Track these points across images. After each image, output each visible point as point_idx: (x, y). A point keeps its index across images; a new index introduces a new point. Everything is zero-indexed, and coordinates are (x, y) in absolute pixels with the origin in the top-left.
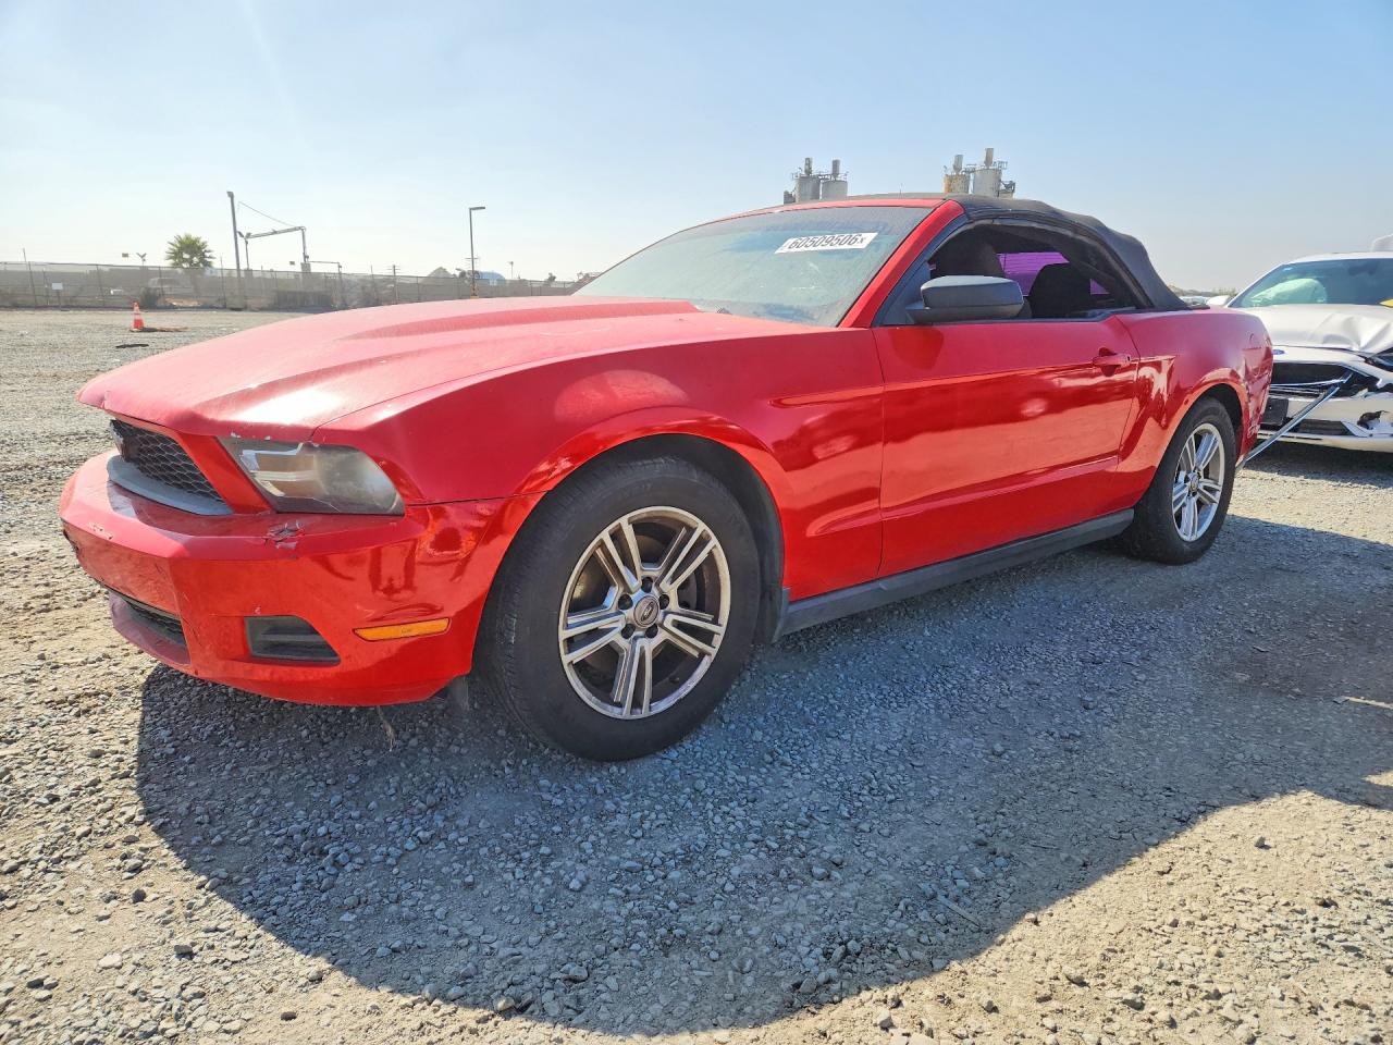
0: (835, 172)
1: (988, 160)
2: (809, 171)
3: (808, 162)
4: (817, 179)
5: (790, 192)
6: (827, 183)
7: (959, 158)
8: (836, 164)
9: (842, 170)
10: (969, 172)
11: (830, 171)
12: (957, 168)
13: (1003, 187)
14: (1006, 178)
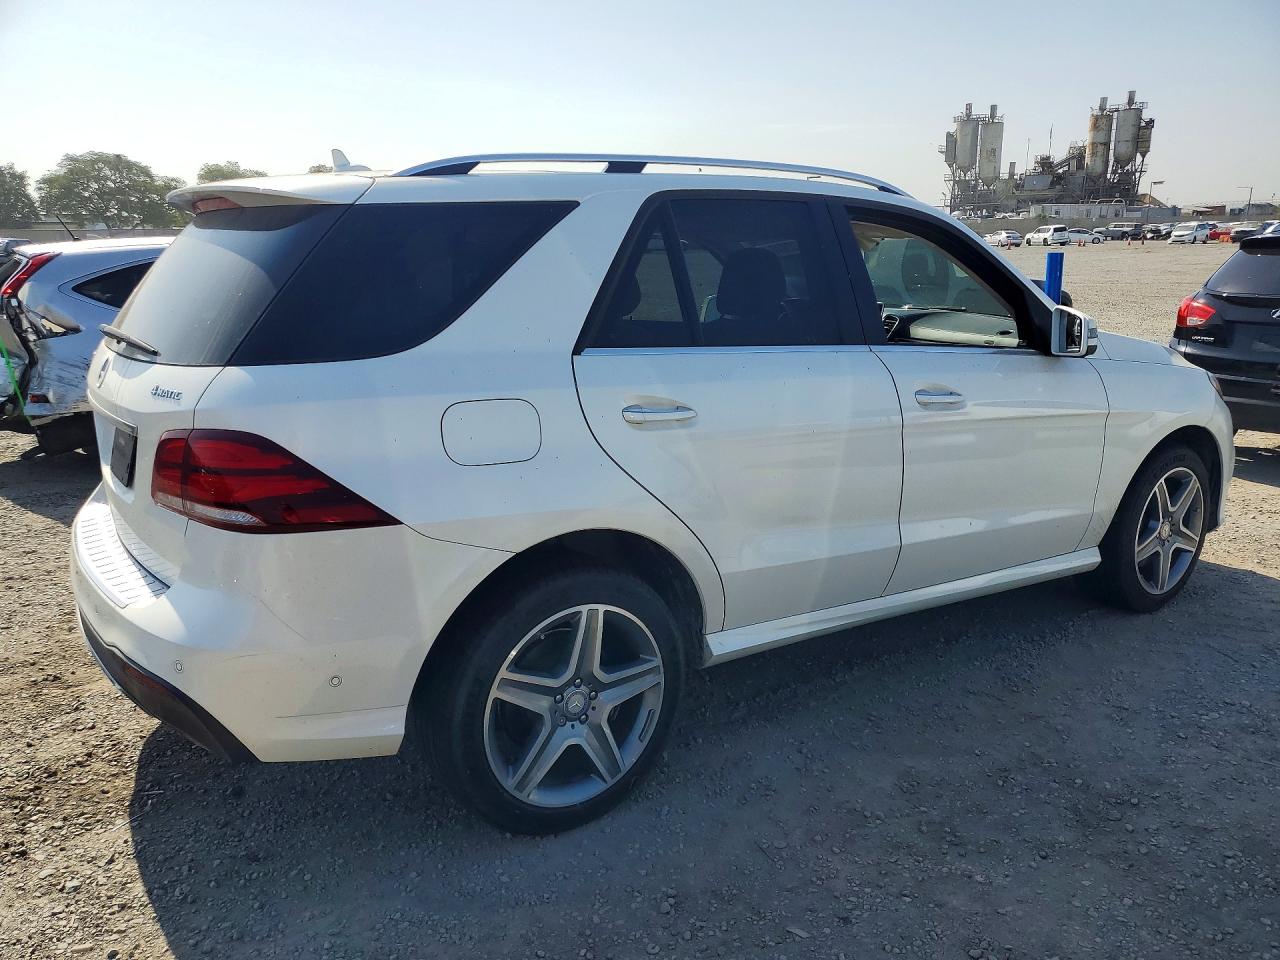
0: (993, 115)
1: (1131, 101)
2: (969, 115)
3: (969, 107)
4: (977, 121)
5: (952, 131)
6: (986, 124)
7: (1104, 100)
8: (994, 108)
9: (999, 113)
10: (1112, 112)
11: (988, 113)
12: (1102, 109)
13: (1143, 124)
14: (1146, 116)
